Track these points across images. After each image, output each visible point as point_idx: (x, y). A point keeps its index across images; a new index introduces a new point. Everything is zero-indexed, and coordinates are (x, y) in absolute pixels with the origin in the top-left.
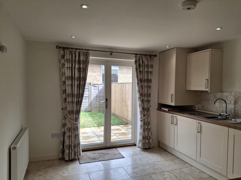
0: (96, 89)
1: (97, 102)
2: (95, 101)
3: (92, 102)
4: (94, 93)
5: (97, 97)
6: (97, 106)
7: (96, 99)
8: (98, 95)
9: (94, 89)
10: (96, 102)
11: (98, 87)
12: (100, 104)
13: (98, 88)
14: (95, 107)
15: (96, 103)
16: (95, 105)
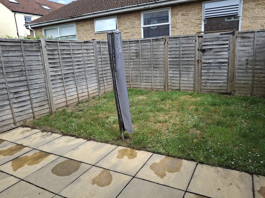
0: (246, 44)
1: (247, 73)
2: (243, 73)
3: (236, 75)
4: (242, 53)
5: (247, 64)
6: (246, 84)
7: (246, 67)
8: (251, 58)
9: (242, 44)
10: (245, 75)
11: (254, 38)
12: (256, 78)
13: (254, 41)
14: (241, 85)
15: (245, 77)
16: (242, 82)
